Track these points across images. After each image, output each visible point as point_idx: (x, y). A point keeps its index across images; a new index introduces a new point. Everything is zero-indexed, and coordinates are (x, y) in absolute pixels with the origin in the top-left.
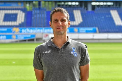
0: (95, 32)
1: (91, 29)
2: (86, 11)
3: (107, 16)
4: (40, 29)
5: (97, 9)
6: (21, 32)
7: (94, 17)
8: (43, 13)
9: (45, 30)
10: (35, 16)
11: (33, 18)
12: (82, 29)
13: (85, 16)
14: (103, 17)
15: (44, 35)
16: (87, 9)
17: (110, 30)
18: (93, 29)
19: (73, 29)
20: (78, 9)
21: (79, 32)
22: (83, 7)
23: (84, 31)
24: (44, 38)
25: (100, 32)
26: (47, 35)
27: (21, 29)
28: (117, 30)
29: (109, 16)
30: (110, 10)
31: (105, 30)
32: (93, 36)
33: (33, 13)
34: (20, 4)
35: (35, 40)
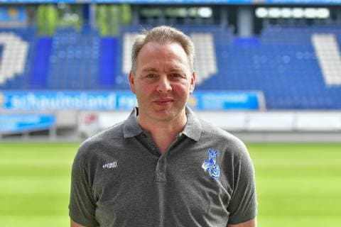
0: (253, 106)
1: (241, 98)
2: (231, 38)
3: (300, 56)
4: (73, 96)
5: (268, 30)
6: (8, 105)
7: (255, 57)
8: (90, 44)
9: (88, 99)
10: (61, 54)
11: (53, 59)
12: (212, 98)
14: (286, 59)
15: (84, 116)
16: (236, 31)
17: (305, 101)
18: (249, 98)
20: (204, 32)
21: (200, 108)
22: (224, 22)
24: (83, 127)
25: (271, 107)
26: (93, 118)
27: (10, 97)
28: (329, 101)
29: (307, 55)
30: (311, 33)
32: (247, 121)
33: (56, 43)
34: (13, 14)
35: (53, 132)
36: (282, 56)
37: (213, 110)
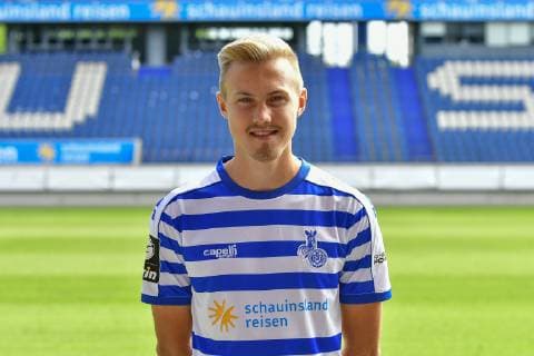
0: (125, 159)
1: (113, 147)
7: (154, 94)
12: (72, 148)
13: (115, 90)
16: (143, 59)
18: (123, 147)
19: (36, 147)
21: (58, 161)
22: (128, 47)
23: (85, 157)
25: (147, 160)
31: (176, 152)
32: (112, 178)
36: (189, 92)
37: (74, 163)
